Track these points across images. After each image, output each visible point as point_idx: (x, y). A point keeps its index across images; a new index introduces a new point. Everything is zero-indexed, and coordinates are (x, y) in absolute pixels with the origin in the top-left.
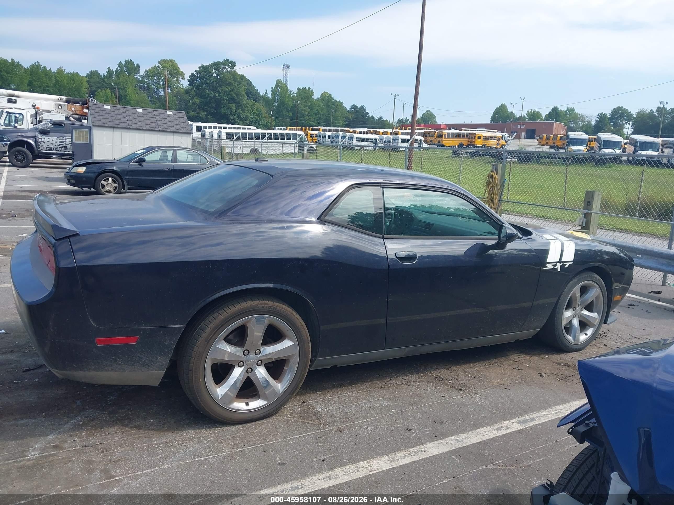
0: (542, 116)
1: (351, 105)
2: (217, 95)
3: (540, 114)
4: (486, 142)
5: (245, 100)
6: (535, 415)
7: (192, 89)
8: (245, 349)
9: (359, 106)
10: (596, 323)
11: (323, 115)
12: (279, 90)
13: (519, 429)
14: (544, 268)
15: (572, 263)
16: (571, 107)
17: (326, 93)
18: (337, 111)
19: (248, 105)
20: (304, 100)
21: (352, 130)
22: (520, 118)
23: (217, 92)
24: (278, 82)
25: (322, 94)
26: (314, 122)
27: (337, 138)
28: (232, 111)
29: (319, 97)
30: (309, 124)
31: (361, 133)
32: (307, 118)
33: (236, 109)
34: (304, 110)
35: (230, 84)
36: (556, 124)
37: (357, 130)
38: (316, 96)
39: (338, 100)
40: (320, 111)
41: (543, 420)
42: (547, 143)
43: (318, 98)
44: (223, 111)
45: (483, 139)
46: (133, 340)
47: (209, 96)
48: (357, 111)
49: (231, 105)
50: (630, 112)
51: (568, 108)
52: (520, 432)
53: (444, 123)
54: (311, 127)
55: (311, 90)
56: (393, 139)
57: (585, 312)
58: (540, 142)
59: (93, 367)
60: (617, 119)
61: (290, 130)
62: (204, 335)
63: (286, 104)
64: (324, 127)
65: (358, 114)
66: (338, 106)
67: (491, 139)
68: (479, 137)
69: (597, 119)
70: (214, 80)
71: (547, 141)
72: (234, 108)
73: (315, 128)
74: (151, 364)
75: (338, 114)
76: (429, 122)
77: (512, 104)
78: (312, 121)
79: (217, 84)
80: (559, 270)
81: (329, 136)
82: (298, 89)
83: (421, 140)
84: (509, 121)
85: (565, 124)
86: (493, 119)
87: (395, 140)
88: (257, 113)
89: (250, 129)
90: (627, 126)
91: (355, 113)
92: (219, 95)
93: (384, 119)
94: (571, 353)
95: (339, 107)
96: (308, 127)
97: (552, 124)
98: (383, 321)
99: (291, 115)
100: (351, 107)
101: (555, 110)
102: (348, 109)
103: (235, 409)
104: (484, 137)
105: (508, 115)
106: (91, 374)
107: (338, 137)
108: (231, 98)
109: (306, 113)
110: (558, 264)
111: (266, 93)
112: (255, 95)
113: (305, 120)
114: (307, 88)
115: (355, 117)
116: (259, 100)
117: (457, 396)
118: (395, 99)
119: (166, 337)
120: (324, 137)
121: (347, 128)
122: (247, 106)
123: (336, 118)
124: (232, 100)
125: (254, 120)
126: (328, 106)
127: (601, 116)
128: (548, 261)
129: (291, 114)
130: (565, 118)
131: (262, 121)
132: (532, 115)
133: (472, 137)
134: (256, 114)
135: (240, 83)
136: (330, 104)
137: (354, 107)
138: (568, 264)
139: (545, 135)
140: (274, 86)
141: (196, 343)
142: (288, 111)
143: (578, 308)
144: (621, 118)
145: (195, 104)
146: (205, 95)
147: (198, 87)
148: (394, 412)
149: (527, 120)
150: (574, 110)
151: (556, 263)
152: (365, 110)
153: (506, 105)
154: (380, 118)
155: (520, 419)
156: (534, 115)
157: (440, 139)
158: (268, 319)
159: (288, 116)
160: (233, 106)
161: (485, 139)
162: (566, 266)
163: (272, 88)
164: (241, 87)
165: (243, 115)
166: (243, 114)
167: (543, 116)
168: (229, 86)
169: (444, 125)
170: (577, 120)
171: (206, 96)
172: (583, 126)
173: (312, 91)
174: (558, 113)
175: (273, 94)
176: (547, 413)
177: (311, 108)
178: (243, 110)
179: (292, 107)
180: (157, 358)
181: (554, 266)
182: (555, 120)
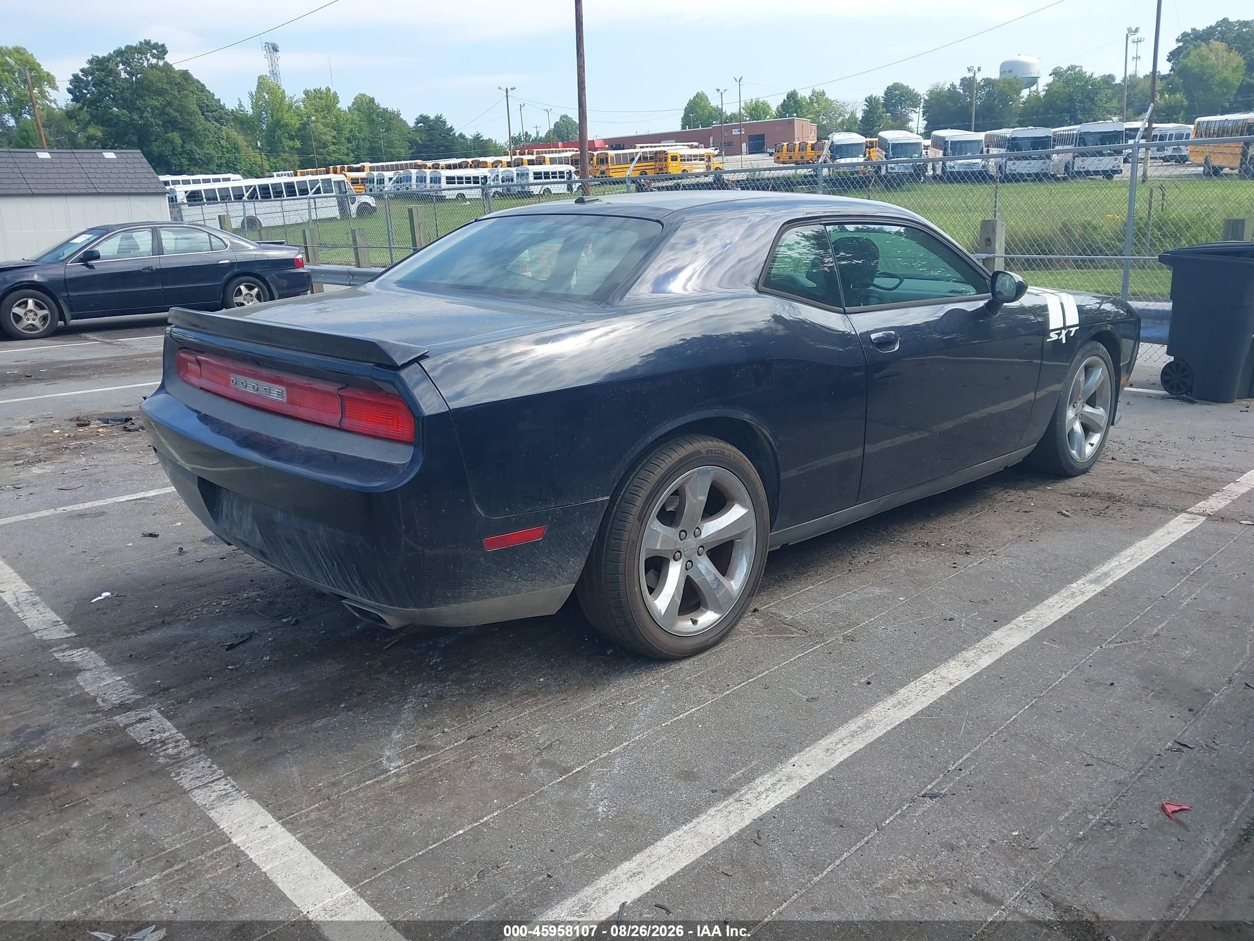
0: (771, 109)
1: (417, 116)
2: (136, 117)
3: (768, 106)
4: (686, 166)
5: (200, 123)
6: (1104, 569)
7: (81, 109)
8: (680, 528)
9: (432, 117)
10: (1103, 423)
11: (364, 140)
12: (267, 97)
13: (1099, 591)
14: (1048, 340)
15: (1078, 328)
16: (818, 89)
17: (363, 95)
18: (390, 130)
19: (209, 131)
20: (322, 114)
21: (429, 163)
22: (733, 117)
23: (136, 109)
24: (262, 83)
25: (356, 98)
26: (347, 155)
27: (407, 182)
28: (174, 148)
29: (350, 105)
30: (339, 159)
31: (449, 167)
32: (332, 148)
33: (184, 142)
34: (325, 134)
35: (160, 92)
36: (798, 122)
37: (440, 163)
38: (345, 103)
39: (390, 109)
40: (357, 133)
41: (1120, 574)
42: (790, 158)
43: (349, 108)
44: (156, 149)
45: (681, 160)
46: (536, 534)
47: (120, 120)
48: (429, 126)
49: (170, 135)
50: (914, 90)
51: (814, 92)
52: (1103, 594)
53: (598, 138)
54: (346, 166)
55: (332, 92)
56: (518, 174)
57: (1088, 409)
58: (778, 158)
59: (475, 593)
60: (895, 105)
61: (303, 174)
62: (635, 511)
63: (286, 125)
64: (371, 162)
65: (433, 132)
66: (390, 120)
67: (695, 160)
68: (674, 158)
69: (865, 108)
70: (125, 85)
71: (791, 154)
72: (179, 141)
73: (355, 166)
74: (560, 574)
75: (394, 136)
76: (568, 137)
77: (718, 90)
78: (344, 154)
79: (133, 94)
80: (1064, 341)
81: (390, 179)
82: (306, 93)
83: (570, 171)
84: (716, 124)
85: (813, 121)
86: (686, 121)
87: (523, 175)
88: (229, 146)
89: (228, 180)
90: (913, 116)
91: (427, 130)
92: (141, 117)
93: (485, 138)
94: (1079, 477)
95: (394, 122)
96: (339, 166)
97: (791, 122)
98: (859, 452)
99: (300, 146)
100: (417, 119)
101: (792, 96)
102: (411, 123)
103: (682, 633)
104: (681, 156)
105: (711, 112)
106: (472, 604)
107: (409, 179)
108: (170, 122)
109: (328, 138)
110: (1063, 331)
111: (240, 105)
112: (217, 110)
113: (329, 154)
114: (323, 88)
115: (427, 139)
116: (228, 121)
117: (972, 564)
118: (507, 96)
119: (584, 522)
120: (381, 181)
121: (418, 161)
122: (205, 135)
123: (390, 144)
124: (171, 124)
125: (223, 161)
126: (371, 121)
127: (871, 101)
128: (1051, 328)
129: (298, 143)
130: (812, 110)
131: (240, 163)
132: (753, 109)
133: (661, 160)
134: (227, 148)
135: (180, 87)
136: (374, 116)
137: (423, 119)
138: (1074, 330)
139: (785, 144)
140: (254, 89)
141: (624, 526)
142: (292, 138)
143: (1079, 404)
144: (901, 104)
145: (92, 140)
146: (112, 119)
147: (93, 103)
148: (903, 601)
149: (748, 119)
150: (824, 94)
151: (1060, 329)
152: (444, 123)
153: (706, 94)
154: (477, 138)
155: (1088, 578)
156: (757, 110)
157: (603, 168)
158: (713, 472)
159: (292, 148)
160: (175, 137)
161: (684, 160)
162: (1072, 334)
163: (251, 94)
164: (186, 96)
165: (198, 153)
166: (199, 151)
167: (773, 109)
168: (160, 96)
169: (600, 142)
170: (831, 112)
171: (115, 121)
172: (843, 122)
173: (335, 93)
174: (798, 101)
175: (255, 105)
176: (1116, 564)
177: (338, 129)
178: (199, 144)
179: (299, 130)
180: (569, 561)
181: (1059, 334)
182: (795, 115)
